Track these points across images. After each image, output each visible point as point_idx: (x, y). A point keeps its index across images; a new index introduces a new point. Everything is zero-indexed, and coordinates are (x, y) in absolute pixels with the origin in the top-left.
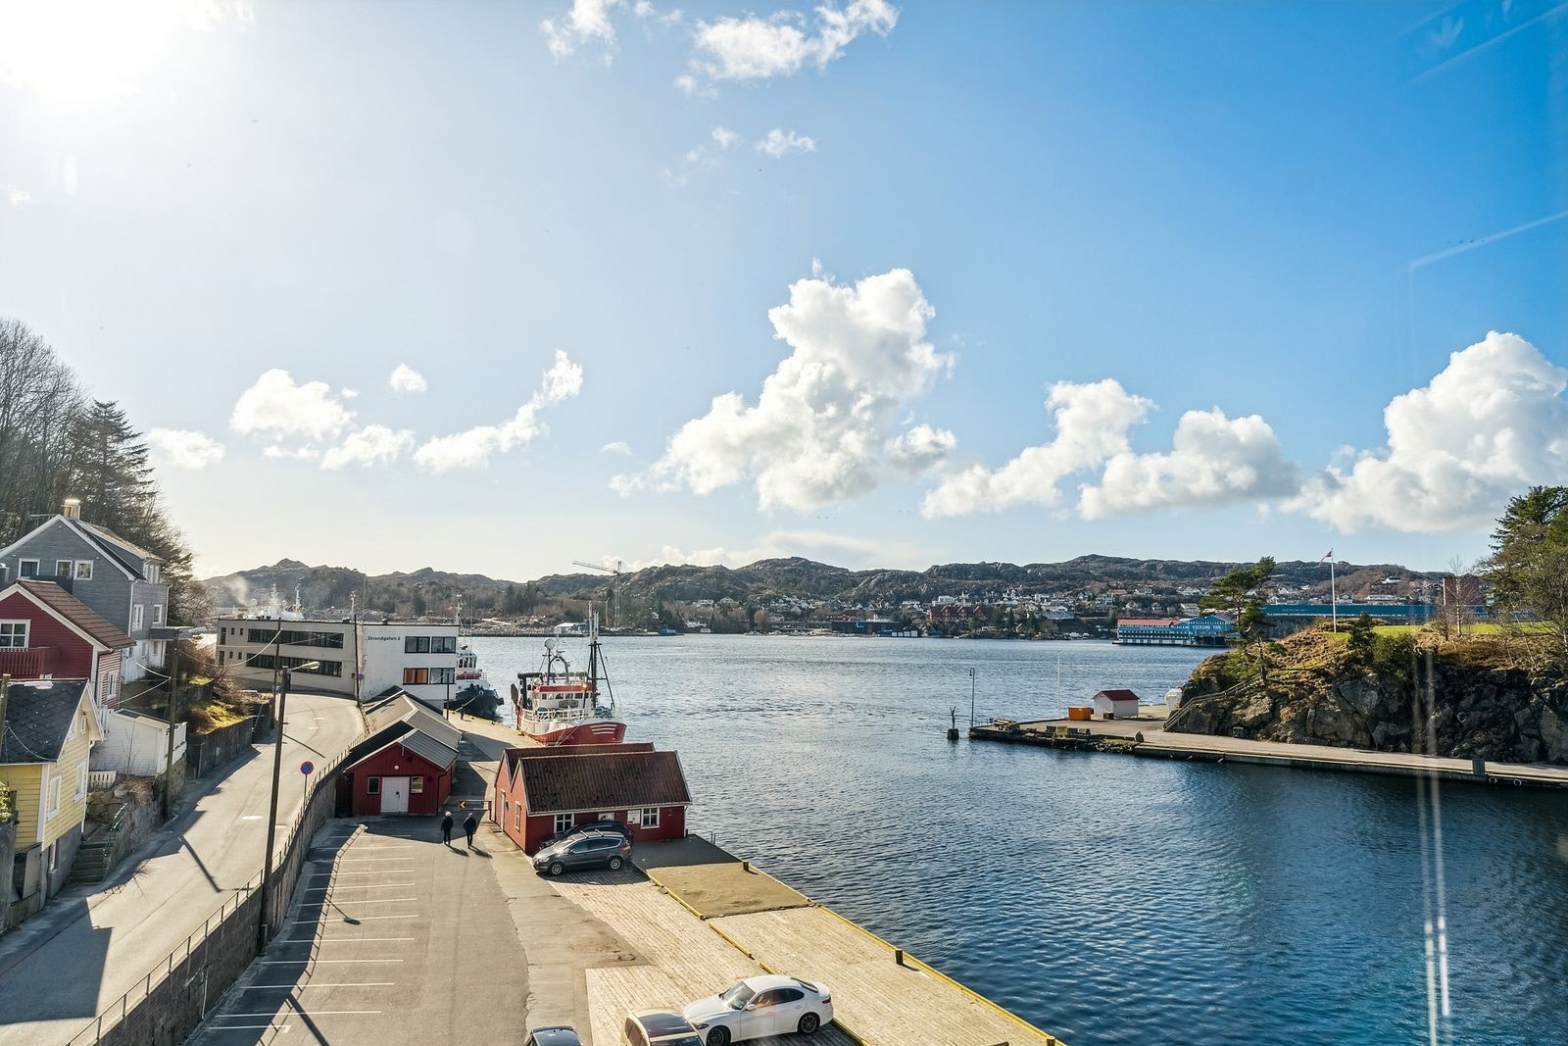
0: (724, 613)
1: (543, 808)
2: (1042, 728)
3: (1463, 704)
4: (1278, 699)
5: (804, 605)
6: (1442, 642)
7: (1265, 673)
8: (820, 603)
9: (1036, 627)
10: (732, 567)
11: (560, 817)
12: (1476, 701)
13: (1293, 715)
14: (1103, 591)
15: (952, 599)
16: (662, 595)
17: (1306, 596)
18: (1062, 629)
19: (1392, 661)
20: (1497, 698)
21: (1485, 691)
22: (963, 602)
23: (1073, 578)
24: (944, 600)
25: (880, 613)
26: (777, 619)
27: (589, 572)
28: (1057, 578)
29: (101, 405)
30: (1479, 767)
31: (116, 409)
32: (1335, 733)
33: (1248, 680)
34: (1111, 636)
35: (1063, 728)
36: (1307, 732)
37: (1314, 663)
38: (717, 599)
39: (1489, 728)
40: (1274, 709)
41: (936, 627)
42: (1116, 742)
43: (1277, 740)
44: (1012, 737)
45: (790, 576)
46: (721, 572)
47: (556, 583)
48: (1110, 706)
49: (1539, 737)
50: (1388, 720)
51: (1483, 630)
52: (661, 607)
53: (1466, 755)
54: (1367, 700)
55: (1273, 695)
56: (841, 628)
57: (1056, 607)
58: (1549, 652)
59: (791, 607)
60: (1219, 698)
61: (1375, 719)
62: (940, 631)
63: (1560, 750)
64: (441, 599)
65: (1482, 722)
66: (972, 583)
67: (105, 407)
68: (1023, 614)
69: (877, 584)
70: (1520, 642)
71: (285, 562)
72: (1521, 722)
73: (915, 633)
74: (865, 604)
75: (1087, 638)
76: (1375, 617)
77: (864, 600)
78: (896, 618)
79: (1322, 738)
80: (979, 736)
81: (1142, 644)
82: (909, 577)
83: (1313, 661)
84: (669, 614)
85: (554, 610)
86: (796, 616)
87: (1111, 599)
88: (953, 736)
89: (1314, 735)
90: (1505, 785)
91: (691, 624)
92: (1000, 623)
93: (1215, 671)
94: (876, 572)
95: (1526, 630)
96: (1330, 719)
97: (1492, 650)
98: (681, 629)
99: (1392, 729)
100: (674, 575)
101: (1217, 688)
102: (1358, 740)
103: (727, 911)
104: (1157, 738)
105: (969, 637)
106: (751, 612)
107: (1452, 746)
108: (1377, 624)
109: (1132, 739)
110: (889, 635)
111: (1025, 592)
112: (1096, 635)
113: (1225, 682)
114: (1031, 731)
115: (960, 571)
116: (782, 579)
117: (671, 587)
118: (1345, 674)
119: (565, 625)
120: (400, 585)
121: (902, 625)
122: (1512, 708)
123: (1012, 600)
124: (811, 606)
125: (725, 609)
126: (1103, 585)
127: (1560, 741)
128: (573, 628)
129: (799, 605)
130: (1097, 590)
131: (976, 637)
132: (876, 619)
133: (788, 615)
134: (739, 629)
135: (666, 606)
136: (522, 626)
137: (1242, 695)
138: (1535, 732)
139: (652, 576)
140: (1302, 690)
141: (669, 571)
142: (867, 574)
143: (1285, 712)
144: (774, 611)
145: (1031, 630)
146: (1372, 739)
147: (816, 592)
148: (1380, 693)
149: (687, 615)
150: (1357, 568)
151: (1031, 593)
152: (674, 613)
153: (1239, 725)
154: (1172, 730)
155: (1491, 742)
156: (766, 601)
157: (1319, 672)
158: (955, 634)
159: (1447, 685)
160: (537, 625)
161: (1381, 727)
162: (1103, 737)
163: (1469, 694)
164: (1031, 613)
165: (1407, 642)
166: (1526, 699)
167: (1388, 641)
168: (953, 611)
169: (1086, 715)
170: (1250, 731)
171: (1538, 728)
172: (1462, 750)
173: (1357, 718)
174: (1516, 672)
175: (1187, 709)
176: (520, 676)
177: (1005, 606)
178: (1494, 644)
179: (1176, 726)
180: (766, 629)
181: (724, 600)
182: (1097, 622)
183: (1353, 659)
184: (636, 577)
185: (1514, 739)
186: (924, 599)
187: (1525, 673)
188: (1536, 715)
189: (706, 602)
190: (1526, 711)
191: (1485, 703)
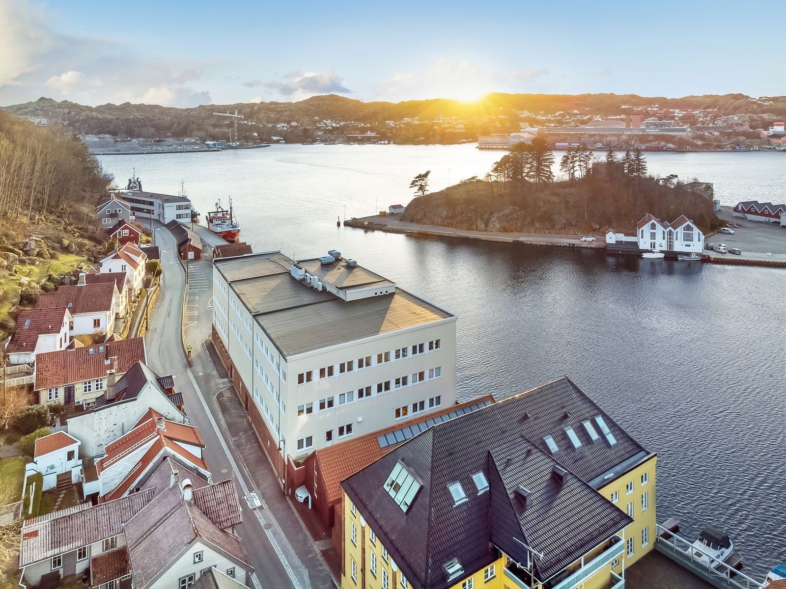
0: (292, 131)
5: (334, 125)
10: (293, 102)
12: (466, 214)
15: (410, 120)
25: (372, 130)
26: (320, 134)
32: (437, 222)
36: (432, 220)
38: (288, 122)
49: (476, 225)
50: (448, 218)
59: (327, 126)
61: (446, 218)
63: (480, 227)
72: (474, 220)
78: (379, 132)
80: (347, 224)
86: (329, 132)
88: (339, 224)
89: (432, 223)
91: (275, 138)
98: (269, 142)
99: (449, 221)
106: (306, 130)
124: (338, 126)
127: (480, 225)
128: (214, 145)
129: (330, 124)
132: (368, 134)
133: (325, 131)
134: (299, 140)
144: (318, 129)
146: (444, 224)
147: (340, 117)
148: (447, 212)
149: (273, 132)
153: (416, 219)
156: (314, 123)
169: (383, 214)
179: (402, 219)
180: (314, 140)
181: (292, 123)
188: (477, 218)
189: (283, 125)
190: (475, 218)
191: (468, 215)
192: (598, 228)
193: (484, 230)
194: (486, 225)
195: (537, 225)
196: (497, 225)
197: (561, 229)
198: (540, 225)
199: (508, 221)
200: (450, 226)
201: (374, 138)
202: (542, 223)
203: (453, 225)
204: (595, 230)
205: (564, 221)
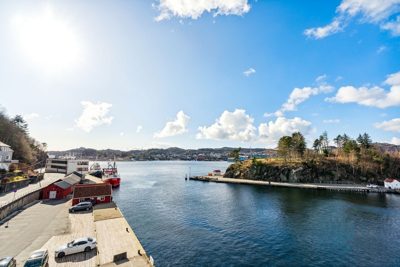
0: (162, 157)
1: (77, 197)
2: (201, 177)
3: (269, 172)
4: (241, 172)
5: (176, 155)
6: (267, 162)
7: (239, 167)
8: (179, 155)
9: (215, 159)
10: (164, 149)
11: (81, 199)
12: (271, 172)
13: (243, 174)
14: (226, 153)
15: (202, 154)
16: (151, 154)
17: (258, 154)
18: (219, 159)
19: (258, 165)
20: (274, 171)
21: (272, 170)
22: (204, 155)
23: (222, 151)
24: (200, 154)
25: (189, 157)
26: (171, 158)
27: (139, 150)
28: (219, 151)
29: (18, 116)
30: (270, 183)
31: (21, 117)
32: (249, 177)
33: (236, 168)
34: (227, 160)
35: (204, 177)
36: (245, 177)
37: (248, 165)
38: (161, 154)
39: (272, 176)
40: (240, 173)
41: (198, 159)
42: (213, 180)
43: (240, 179)
44: (196, 179)
45: (174, 150)
46: (162, 150)
47: (132, 152)
48: (216, 173)
49: (280, 178)
50: (258, 175)
51: (273, 160)
52: (150, 156)
53: (268, 181)
54: (254, 172)
55: (240, 171)
56: (182, 159)
57: (218, 156)
58: (282, 163)
59: (174, 156)
60: (232, 172)
61: (256, 175)
62: (199, 160)
63: (283, 180)
64: (110, 154)
65: (271, 175)
66: (205, 152)
67: (19, 116)
68: (213, 157)
69: (189, 152)
70: (278, 161)
71: (81, 148)
72: (277, 175)
73: (195, 160)
74: (187, 155)
75: (223, 161)
76: (256, 157)
77: (187, 154)
78: (192, 158)
79: (247, 178)
80: (191, 179)
81: (232, 162)
82: (195, 151)
83: (247, 165)
84: (152, 157)
85: (131, 156)
86: (175, 157)
87: (227, 154)
88: (186, 179)
89: (246, 178)
90: (273, 186)
91: (156, 159)
92: (209, 158)
93: (231, 167)
94: (189, 150)
95: (279, 160)
96: (249, 175)
97: (274, 163)
98: (154, 160)
99: (258, 176)
100: (153, 150)
101: (231, 170)
102: (253, 178)
103: (101, 220)
104: (221, 179)
105: (204, 161)
106: (167, 157)
107: (267, 179)
108: (257, 159)
109: (216, 179)
110: (190, 160)
111: (214, 153)
112: (225, 160)
113: (233, 169)
114: (199, 178)
115: (203, 150)
116: (173, 151)
117: (153, 152)
118: (252, 167)
119: (132, 159)
120: (102, 152)
121: (193, 159)
122: (276, 173)
123: (212, 155)
124: (178, 156)
125: (162, 156)
126: (226, 152)
127: (283, 178)
128: (134, 160)
129: (175, 155)
130: (225, 153)
131: (205, 161)
132: (188, 158)
133: (173, 157)
134: (164, 160)
135: (152, 155)
136: (124, 159)
137: (235, 171)
138: (279, 177)
139: (149, 150)
140: (245, 170)
141: (153, 149)
142: (188, 150)
143: (242, 174)
144: (171, 156)
145: (214, 160)
146: (255, 178)
147: (179, 153)
148: (256, 170)
149: (155, 157)
150: (266, 149)
151: (215, 153)
152: (153, 157)
153: (234, 176)
154: (224, 177)
155: (273, 179)
156: (170, 155)
157: (247, 167)
158: (201, 160)
159: (267, 169)
160: (127, 159)
161: (256, 176)
162: (211, 179)
163: (270, 170)
164: (214, 157)
165: (261, 162)
166: (278, 171)
167: (257, 162)
168: (201, 156)
169: (211, 175)
170: (237, 177)
171: (280, 176)
172: (268, 180)
173: (253, 175)
174: (277, 167)
175: (227, 173)
176: (103, 169)
177: (210, 156)
178: (274, 162)
179: (225, 176)
180: (169, 159)
181: (162, 155)
182: (225, 158)
183: (253, 165)
184: (147, 150)
185: (276, 178)
186: (197, 154)
187: (278, 167)
188: (280, 174)
189: (159, 155)
190: (278, 173)
191: (272, 172)
192: (366, 179)
193: (287, 181)
194: (288, 178)
195: (321, 178)
196: (296, 178)
197: (338, 180)
198: (323, 178)
199: (303, 175)
200: (260, 179)
201: (190, 159)
202: (324, 176)
203: (262, 179)
204: (363, 181)
205: (339, 175)
